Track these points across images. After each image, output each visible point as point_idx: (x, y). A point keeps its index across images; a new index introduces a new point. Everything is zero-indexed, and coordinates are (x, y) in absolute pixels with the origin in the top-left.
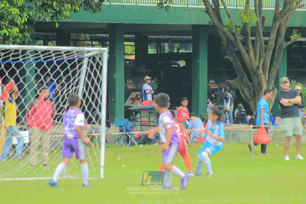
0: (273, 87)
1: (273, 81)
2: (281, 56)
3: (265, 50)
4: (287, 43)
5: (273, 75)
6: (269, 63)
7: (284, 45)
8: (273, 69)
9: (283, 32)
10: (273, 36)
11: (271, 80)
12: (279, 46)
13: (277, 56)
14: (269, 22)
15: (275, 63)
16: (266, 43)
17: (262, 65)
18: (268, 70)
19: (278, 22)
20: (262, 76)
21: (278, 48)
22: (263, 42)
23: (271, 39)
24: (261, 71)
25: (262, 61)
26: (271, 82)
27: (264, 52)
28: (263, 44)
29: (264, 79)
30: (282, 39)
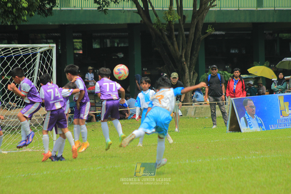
0: (194, 72)
1: (194, 67)
2: (199, 47)
3: (186, 43)
4: (203, 36)
5: (194, 62)
6: (190, 52)
7: (201, 38)
8: (193, 57)
9: (200, 27)
10: (193, 30)
11: (192, 67)
12: (197, 38)
13: (196, 47)
14: (189, 20)
15: (195, 53)
16: (187, 36)
17: (185, 54)
18: (189, 59)
19: (196, 19)
20: (185, 63)
21: (196, 40)
22: (184, 35)
23: (191, 33)
24: (184, 59)
25: (184, 51)
26: (192, 68)
27: (186, 44)
28: (185, 38)
29: (186, 65)
30: (200, 33)
